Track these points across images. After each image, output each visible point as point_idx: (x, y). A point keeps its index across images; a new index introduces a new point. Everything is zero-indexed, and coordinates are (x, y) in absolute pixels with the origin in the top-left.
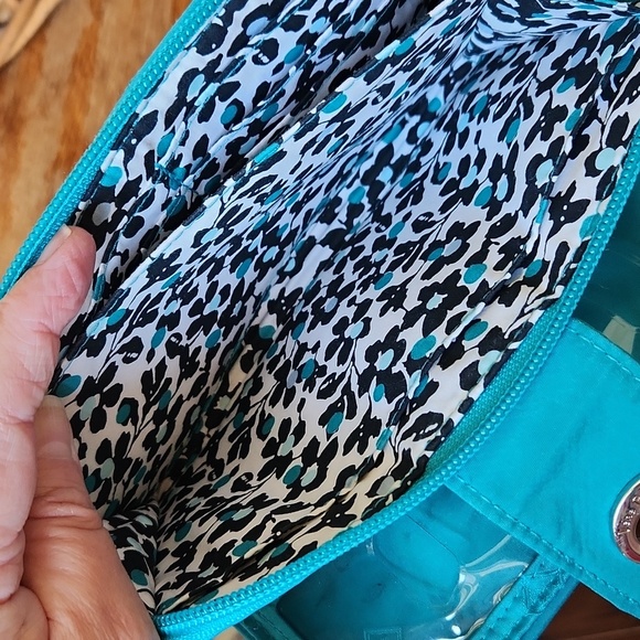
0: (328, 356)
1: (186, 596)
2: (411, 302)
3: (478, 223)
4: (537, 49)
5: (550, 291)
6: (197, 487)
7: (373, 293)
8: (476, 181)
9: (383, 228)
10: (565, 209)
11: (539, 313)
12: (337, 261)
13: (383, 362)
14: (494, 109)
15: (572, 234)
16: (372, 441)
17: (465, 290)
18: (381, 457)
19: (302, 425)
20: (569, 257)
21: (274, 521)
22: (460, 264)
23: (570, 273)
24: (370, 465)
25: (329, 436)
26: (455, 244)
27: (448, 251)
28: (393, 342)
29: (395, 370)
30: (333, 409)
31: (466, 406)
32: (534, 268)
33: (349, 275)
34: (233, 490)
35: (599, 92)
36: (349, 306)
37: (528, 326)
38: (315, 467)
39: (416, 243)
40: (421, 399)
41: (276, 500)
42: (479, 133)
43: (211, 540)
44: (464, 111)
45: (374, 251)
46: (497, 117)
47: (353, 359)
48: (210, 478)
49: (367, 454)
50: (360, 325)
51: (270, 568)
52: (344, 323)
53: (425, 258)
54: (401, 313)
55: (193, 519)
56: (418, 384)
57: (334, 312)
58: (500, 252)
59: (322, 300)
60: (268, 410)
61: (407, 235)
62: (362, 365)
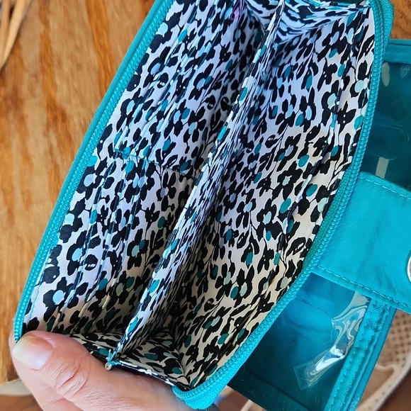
0: (238, 225)
1: (203, 374)
2: (274, 184)
3: (300, 135)
4: (311, 36)
5: (345, 160)
6: (185, 315)
7: (253, 185)
8: (294, 112)
9: (250, 150)
10: (344, 117)
11: (342, 173)
12: (231, 174)
13: (267, 219)
14: (295, 73)
15: (351, 128)
16: (271, 261)
17: (300, 171)
18: (278, 268)
19: (233, 265)
20: (351, 141)
21: (233, 319)
22: (295, 158)
23: (354, 149)
24: (273, 274)
25: (248, 267)
26: (291, 148)
27: (287, 153)
28: (269, 208)
29: (274, 222)
30: (247, 252)
31: (316, 230)
32: (335, 151)
33: (239, 180)
34: (206, 310)
35: (352, 54)
36: (242, 196)
37: (338, 181)
38: (245, 284)
39: (270, 153)
40: (291, 233)
41: (230, 308)
42: (290, 87)
43: (204, 340)
44: (279, 77)
45: (249, 163)
46: (298, 76)
47: (251, 223)
48: (191, 308)
49: (270, 269)
50: (250, 204)
51: (239, 344)
52: (242, 205)
53: (276, 160)
54: (270, 191)
55: (191, 333)
56: (287, 225)
57: (235, 201)
58: (314, 147)
59: (228, 197)
60: (214, 263)
61: (264, 150)
62: (256, 224)
